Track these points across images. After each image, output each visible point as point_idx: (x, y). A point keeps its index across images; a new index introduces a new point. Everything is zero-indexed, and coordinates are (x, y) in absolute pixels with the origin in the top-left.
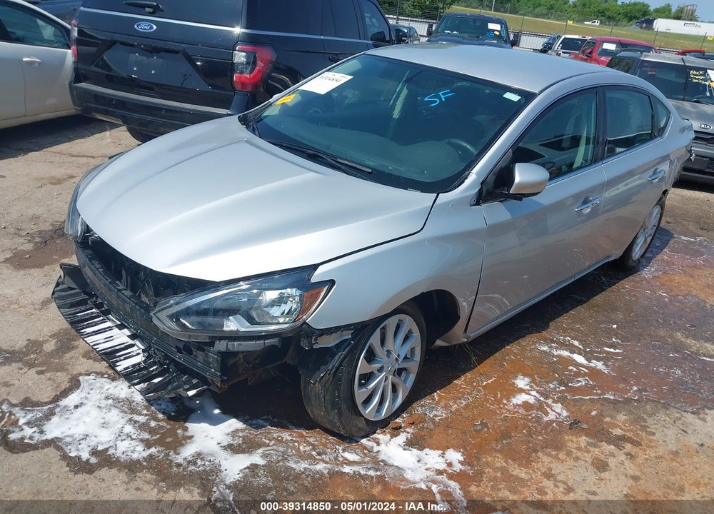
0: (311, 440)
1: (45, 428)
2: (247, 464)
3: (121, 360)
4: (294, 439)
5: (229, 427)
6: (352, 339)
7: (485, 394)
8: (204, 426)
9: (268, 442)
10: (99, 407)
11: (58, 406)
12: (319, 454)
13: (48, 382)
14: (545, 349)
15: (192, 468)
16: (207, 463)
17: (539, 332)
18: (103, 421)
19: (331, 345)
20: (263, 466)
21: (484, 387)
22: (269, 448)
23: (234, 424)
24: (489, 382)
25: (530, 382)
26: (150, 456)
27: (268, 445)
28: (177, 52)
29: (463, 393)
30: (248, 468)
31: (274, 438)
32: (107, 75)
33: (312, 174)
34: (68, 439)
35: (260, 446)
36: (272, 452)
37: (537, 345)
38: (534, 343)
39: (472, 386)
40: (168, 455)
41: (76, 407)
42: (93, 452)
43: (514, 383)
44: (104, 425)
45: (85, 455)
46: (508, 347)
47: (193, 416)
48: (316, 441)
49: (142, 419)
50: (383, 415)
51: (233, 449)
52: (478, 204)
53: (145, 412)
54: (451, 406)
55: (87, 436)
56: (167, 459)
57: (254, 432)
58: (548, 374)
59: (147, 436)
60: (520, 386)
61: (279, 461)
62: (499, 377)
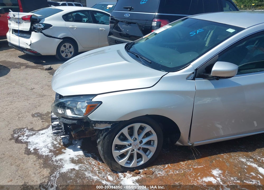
0: (100, 167)
1: (29, 138)
2: (72, 168)
3: (55, 122)
4: (95, 164)
5: (78, 153)
6: (110, 128)
7: (192, 172)
8: (71, 150)
9: (86, 162)
10: (48, 136)
11: (38, 132)
12: (99, 173)
13: (42, 125)
14: (243, 160)
15: (55, 163)
16: (61, 163)
17: (247, 152)
18: (45, 140)
19: (101, 129)
20: (76, 170)
21: (194, 169)
22: (84, 165)
23: (81, 153)
24: (199, 167)
25: (221, 173)
26: (48, 155)
27: (85, 164)
28: (135, 23)
29: (181, 168)
30: (71, 169)
31: (89, 162)
32: (120, 33)
33: (126, 62)
34: (32, 143)
35: (82, 163)
36: (84, 166)
37: (240, 158)
38: (239, 156)
39: (188, 166)
40: (52, 156)
41: (42, 134)
42: (34, 149)
43: (211, 171)
44: (44, 142)
45: (32, 149)
46: (222, 154)
47: (71, 146)
48: (102, 168)
49: (55, 143)
50: (131, 166)
51: (72, 161)
52: (194, 79)
53: (59, 141)
54: (170, 172)
55: (37, 143)
56: (51, 158)
57: (84, 158)
58: (235, 172)
59: (52, 148)
60: (213, 173)
61: (83, 170)
62: (206, 167)
